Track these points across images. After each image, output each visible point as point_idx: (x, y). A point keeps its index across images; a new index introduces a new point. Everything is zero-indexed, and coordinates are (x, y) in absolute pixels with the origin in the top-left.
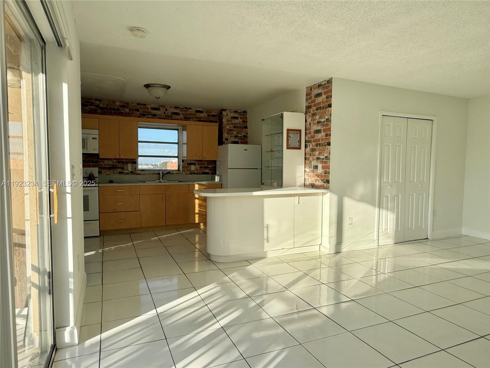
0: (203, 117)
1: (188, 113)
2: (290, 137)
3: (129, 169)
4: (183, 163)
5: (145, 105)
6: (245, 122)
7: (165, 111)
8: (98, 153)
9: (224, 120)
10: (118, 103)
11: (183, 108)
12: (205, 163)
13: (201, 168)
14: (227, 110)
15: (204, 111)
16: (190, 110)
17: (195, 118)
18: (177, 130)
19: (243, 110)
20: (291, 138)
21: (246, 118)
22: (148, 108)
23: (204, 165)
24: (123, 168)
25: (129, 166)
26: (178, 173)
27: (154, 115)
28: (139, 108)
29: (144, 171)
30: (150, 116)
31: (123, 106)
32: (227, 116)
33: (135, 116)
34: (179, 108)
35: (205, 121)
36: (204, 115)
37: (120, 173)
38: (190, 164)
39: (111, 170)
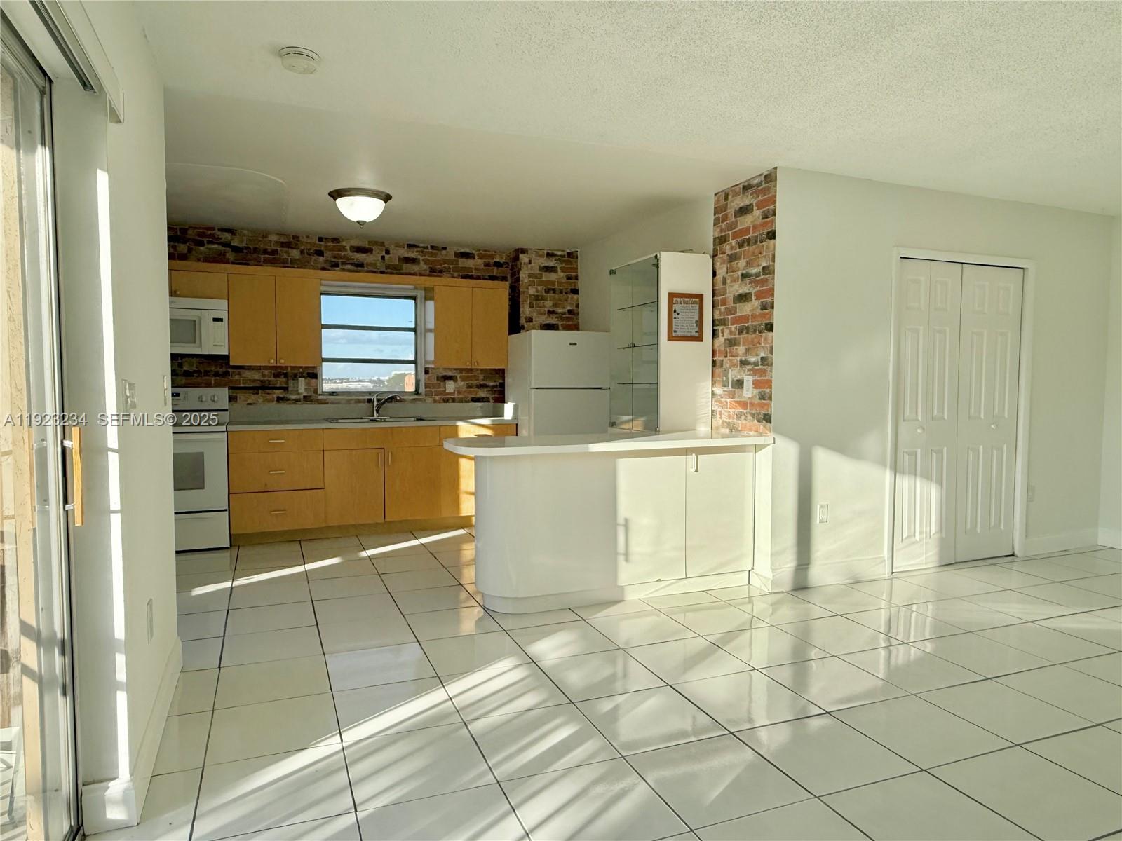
0: (473, 267)
1: (439, 258)
2: (675, 311)
3: (300, 391)
4: (427, 376)
5: (336, 240)
6: (573, 278)
7: (384, 253)
8: (227, 354)
9: (521, 275)
10: (274, 238)
11: (427, 248)
12: (478, 377)
13: (470, 387)
14: (529, 251)
15: (476, 253)
16: (444, 252)
17: (456, 270)
18: (414, 298)
19: (568, 251)
20: (678, 314)
21: (575, 270)
22: (344, 249)
23: (478, 380)
24: (286, 389)
25: (300, 383)
26: (414, 399)
27: (360, 265)
28: (322, 249)
29: (337, 395)
30: (349, 267)
31: (287, 245)
32: (529, 266)
33: (314, 268)
34: (418, 247)
35: (478, 278)
36: (475, 263)
37: (279, 399)
38: (446, 378)
39: (258, 394)
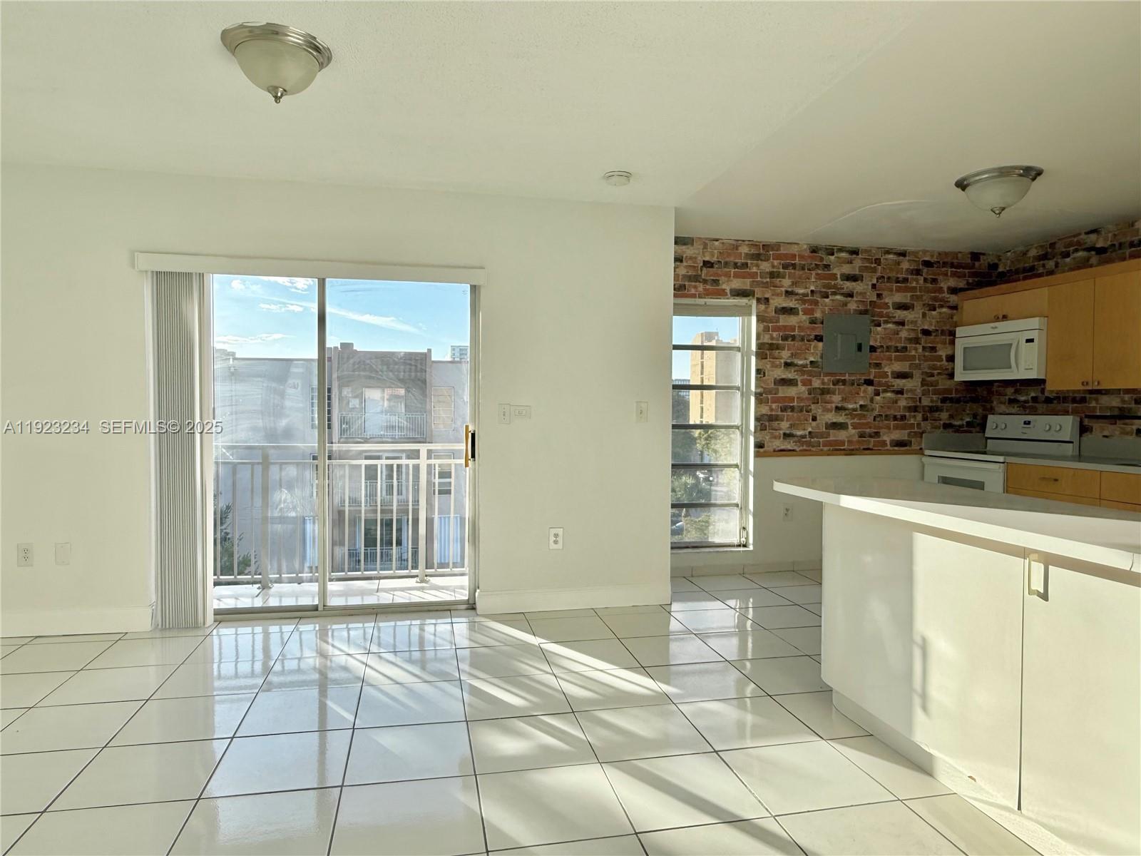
8: (1038, 377)
37: (1139, 432)
39: (1115, 424)
